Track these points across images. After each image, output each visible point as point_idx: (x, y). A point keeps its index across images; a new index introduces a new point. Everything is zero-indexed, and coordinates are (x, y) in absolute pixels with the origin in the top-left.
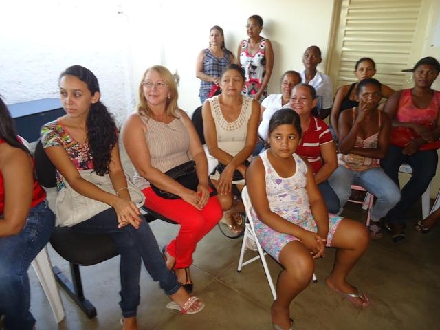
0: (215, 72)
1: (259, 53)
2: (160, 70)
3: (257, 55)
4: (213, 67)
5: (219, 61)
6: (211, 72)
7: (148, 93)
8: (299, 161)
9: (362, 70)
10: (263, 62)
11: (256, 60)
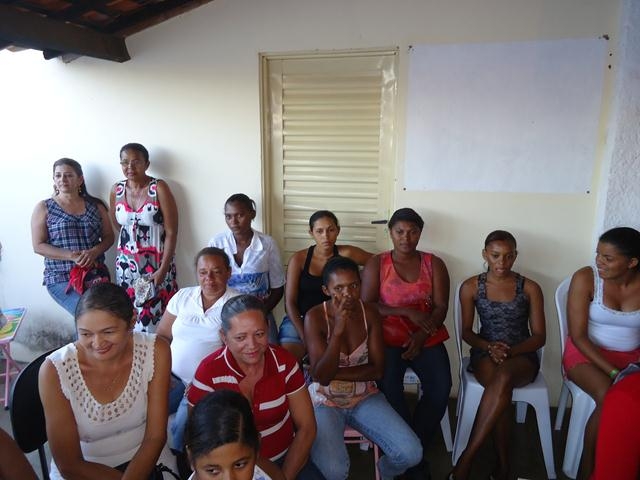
0: (72, 241)
1: (149, 205)
3: (145, 208)
4: (67, 233)
5: (79, 220)
6: (64, 242)
9: (321, 231)
10: (158, 218)
11: (145, 217)
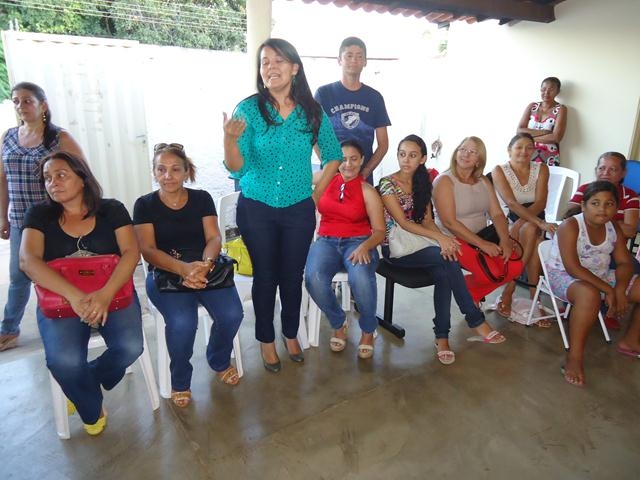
2: (476, 141)
7: (460, 157)
8: (610, 230)
